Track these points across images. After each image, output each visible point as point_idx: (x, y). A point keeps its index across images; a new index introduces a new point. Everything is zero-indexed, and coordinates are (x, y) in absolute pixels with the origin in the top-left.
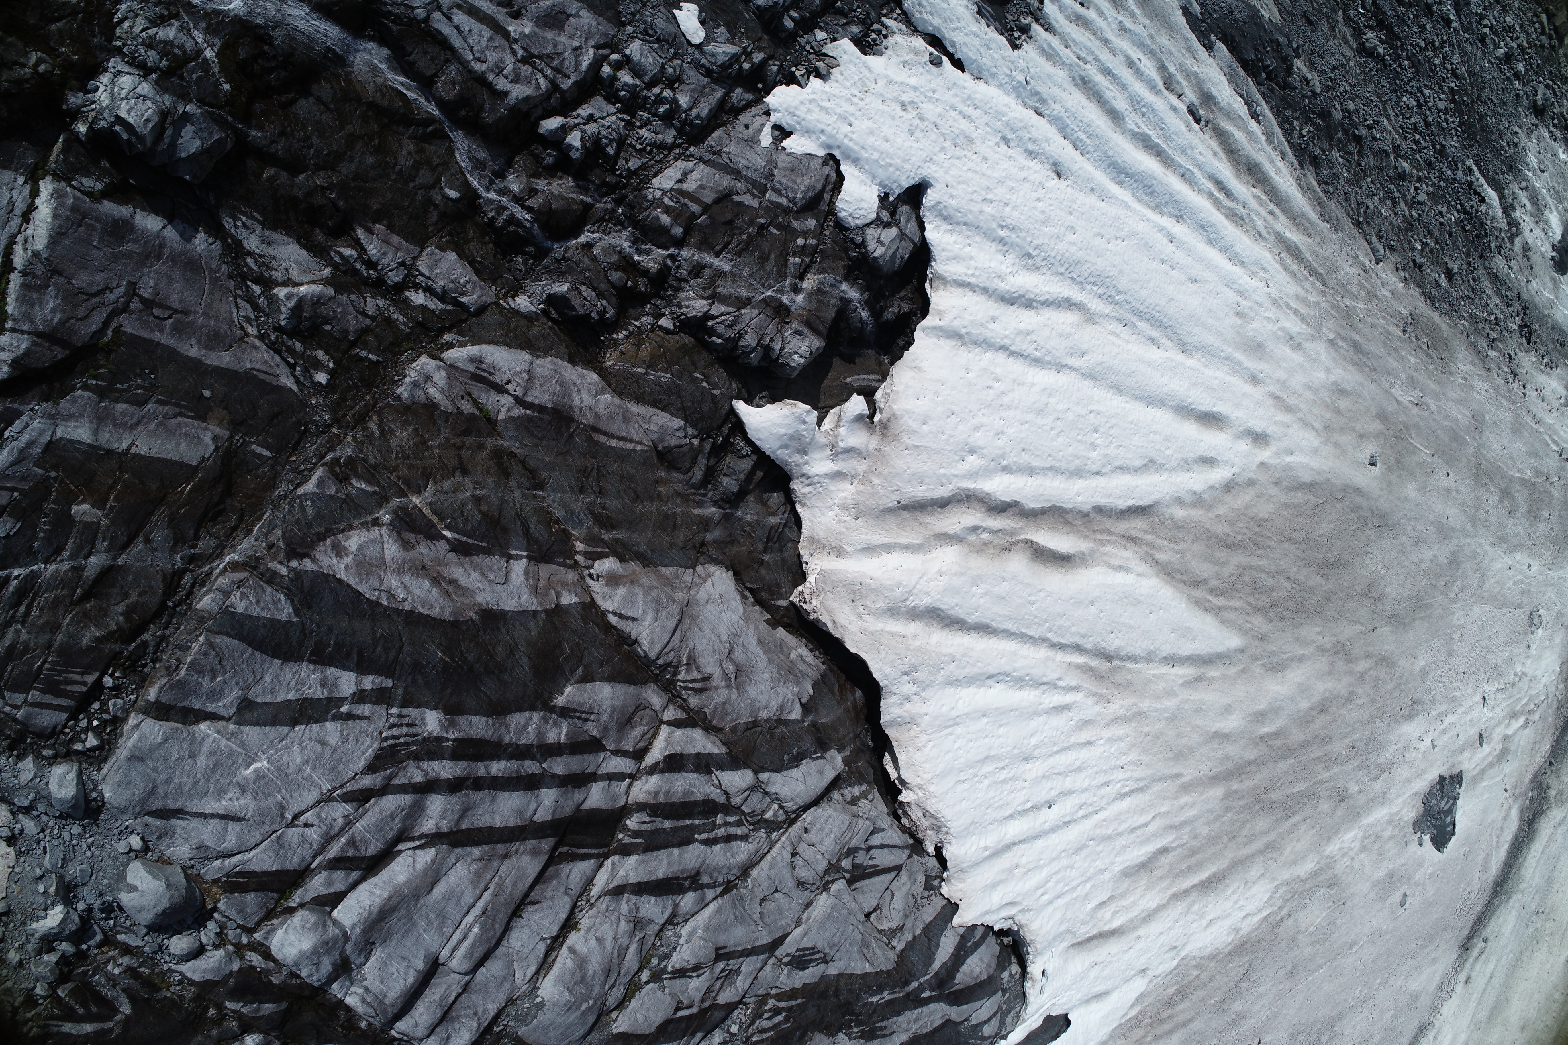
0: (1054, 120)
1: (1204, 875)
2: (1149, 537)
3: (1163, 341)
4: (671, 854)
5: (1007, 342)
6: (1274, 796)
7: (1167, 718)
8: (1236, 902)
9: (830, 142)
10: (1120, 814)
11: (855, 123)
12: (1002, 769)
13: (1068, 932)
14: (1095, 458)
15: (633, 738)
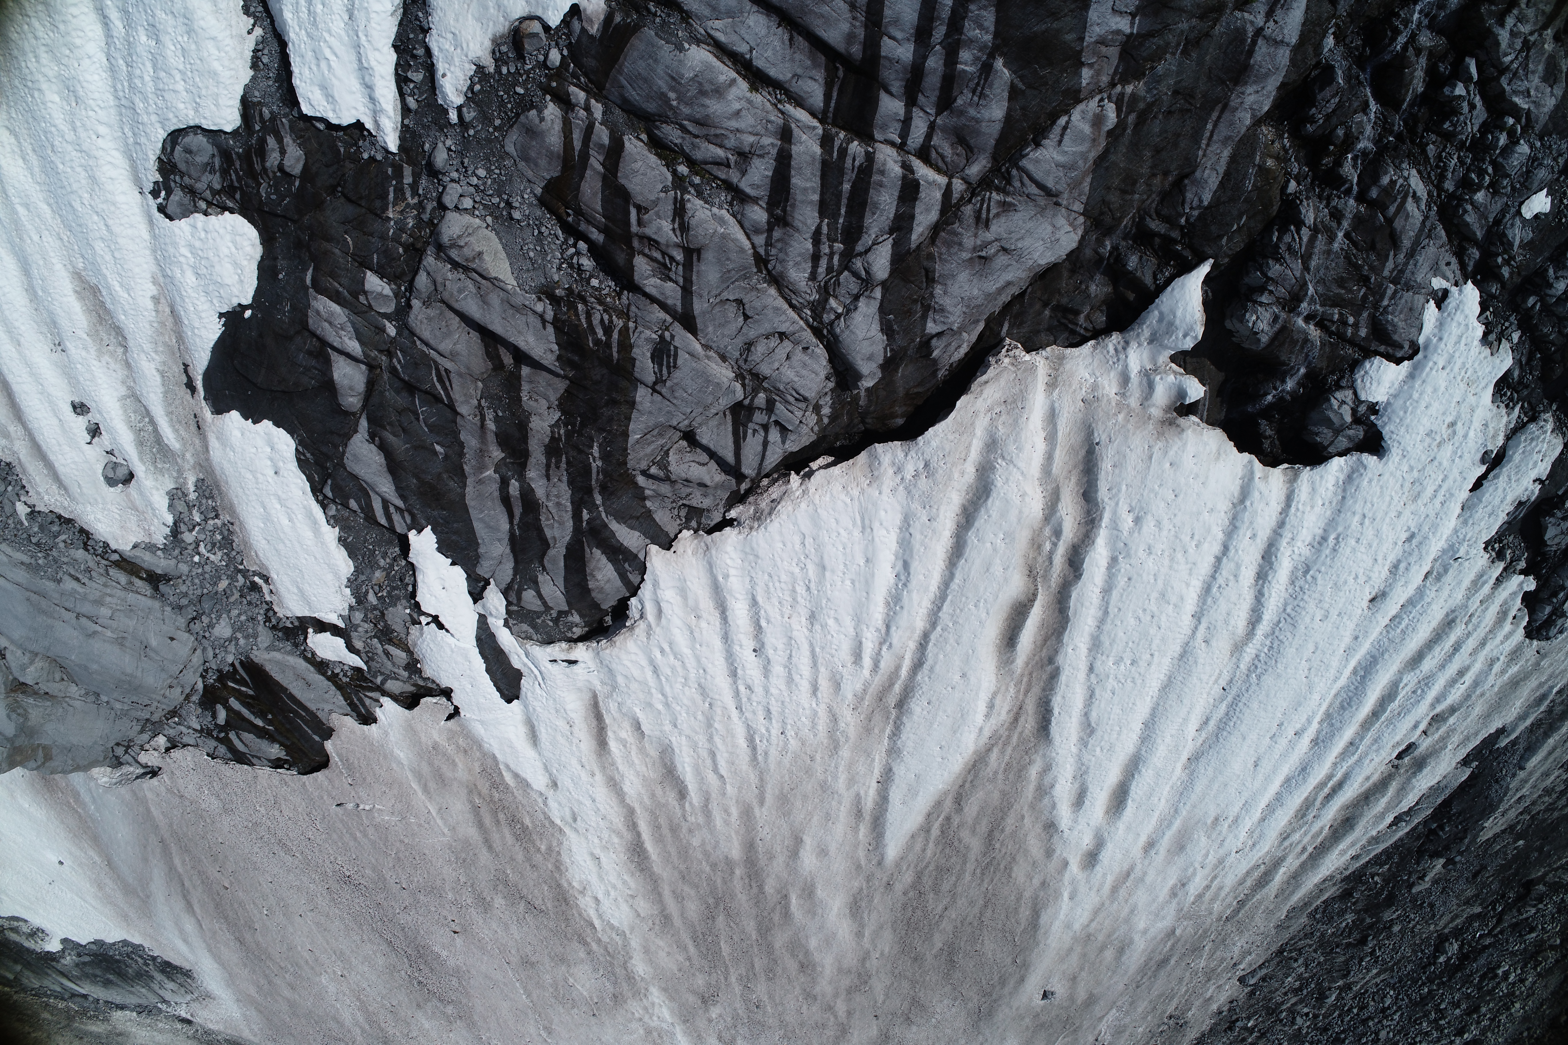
0: (1420, 592)
1: (649, 846)
2: (1015, 738)
3: (1204, 735)
4: (815, 192)
5: (1231, 553)
6: (721, 920)
7: (825, 782)
8: (614, 887)
9: (1431, 348)
10: (733, 736)
11: (1445, 373)
12: (808, 589)
13: (614, 687)
14: (1106, 664)
15: (943, 145)
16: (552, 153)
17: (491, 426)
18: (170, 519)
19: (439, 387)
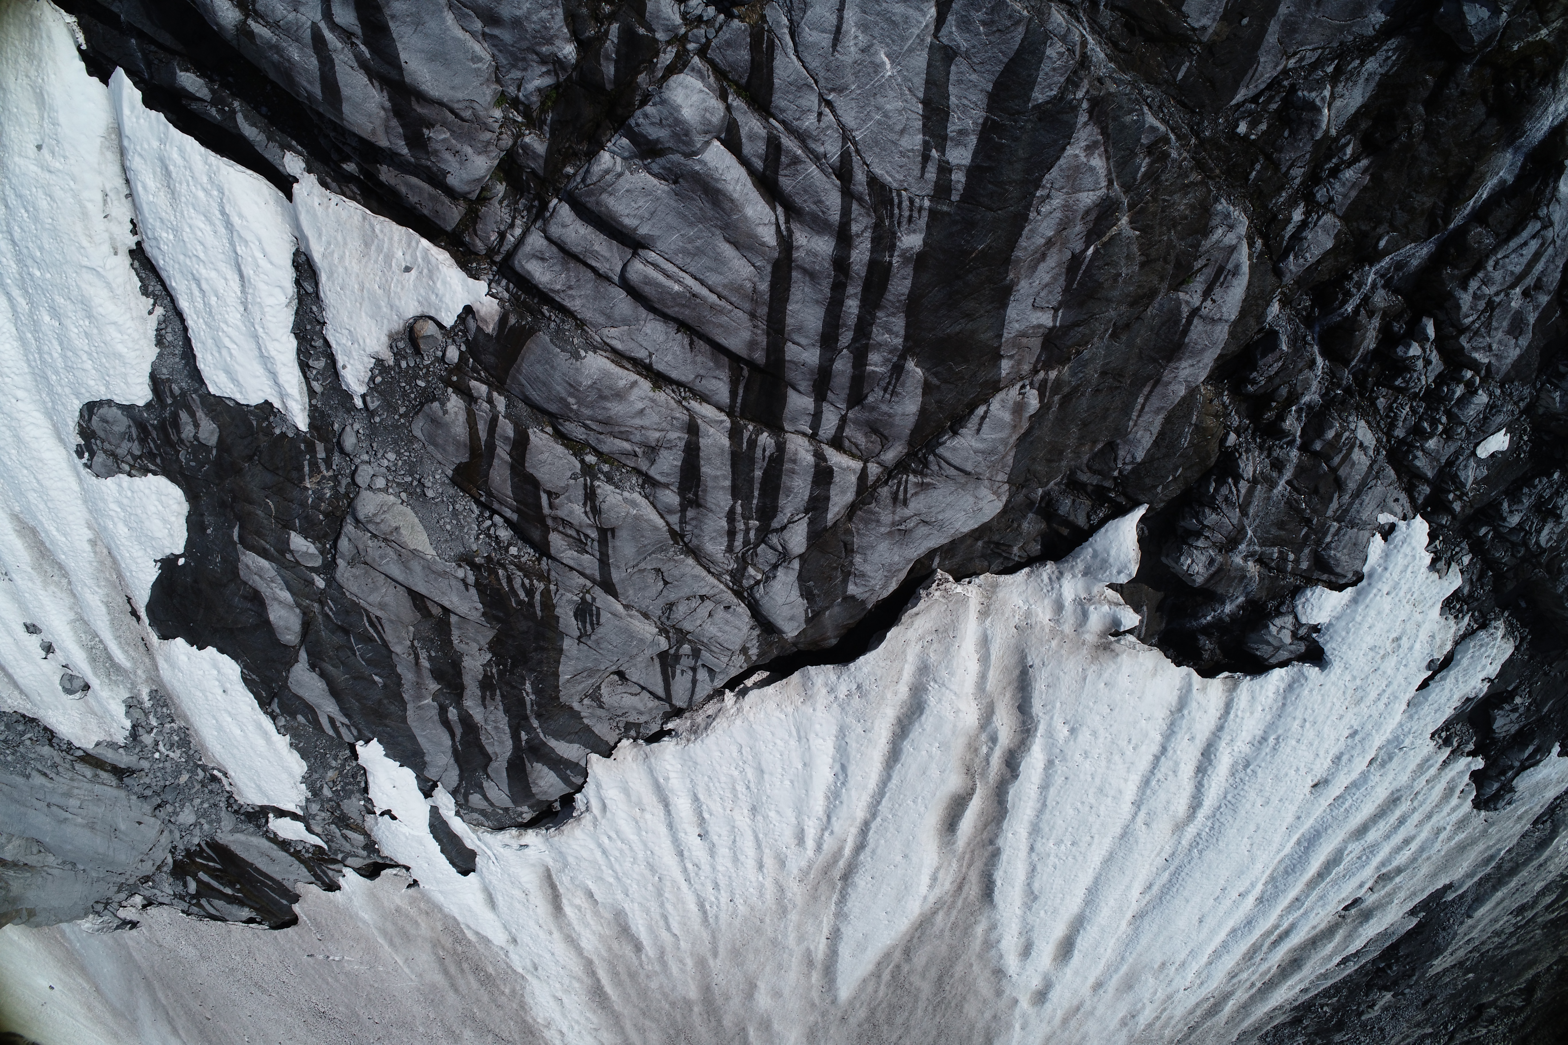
0: (1364, 777)
1: (609, 989)
2: (960, 903)
3: (1148, 897)
4: (725, 478)
5: (1170, 753)
7: (776, 938)
8: (578, 1022)
9: (1376, 576)
10: (683, 903)
11: (1389, 598)
12: (748, 788)
13: (566, 865)
14: (1047, 845)
15: (856, 435)
16: (458, 442)
17: (425, 663)
18: (128, 724)
19: (371, 630)
